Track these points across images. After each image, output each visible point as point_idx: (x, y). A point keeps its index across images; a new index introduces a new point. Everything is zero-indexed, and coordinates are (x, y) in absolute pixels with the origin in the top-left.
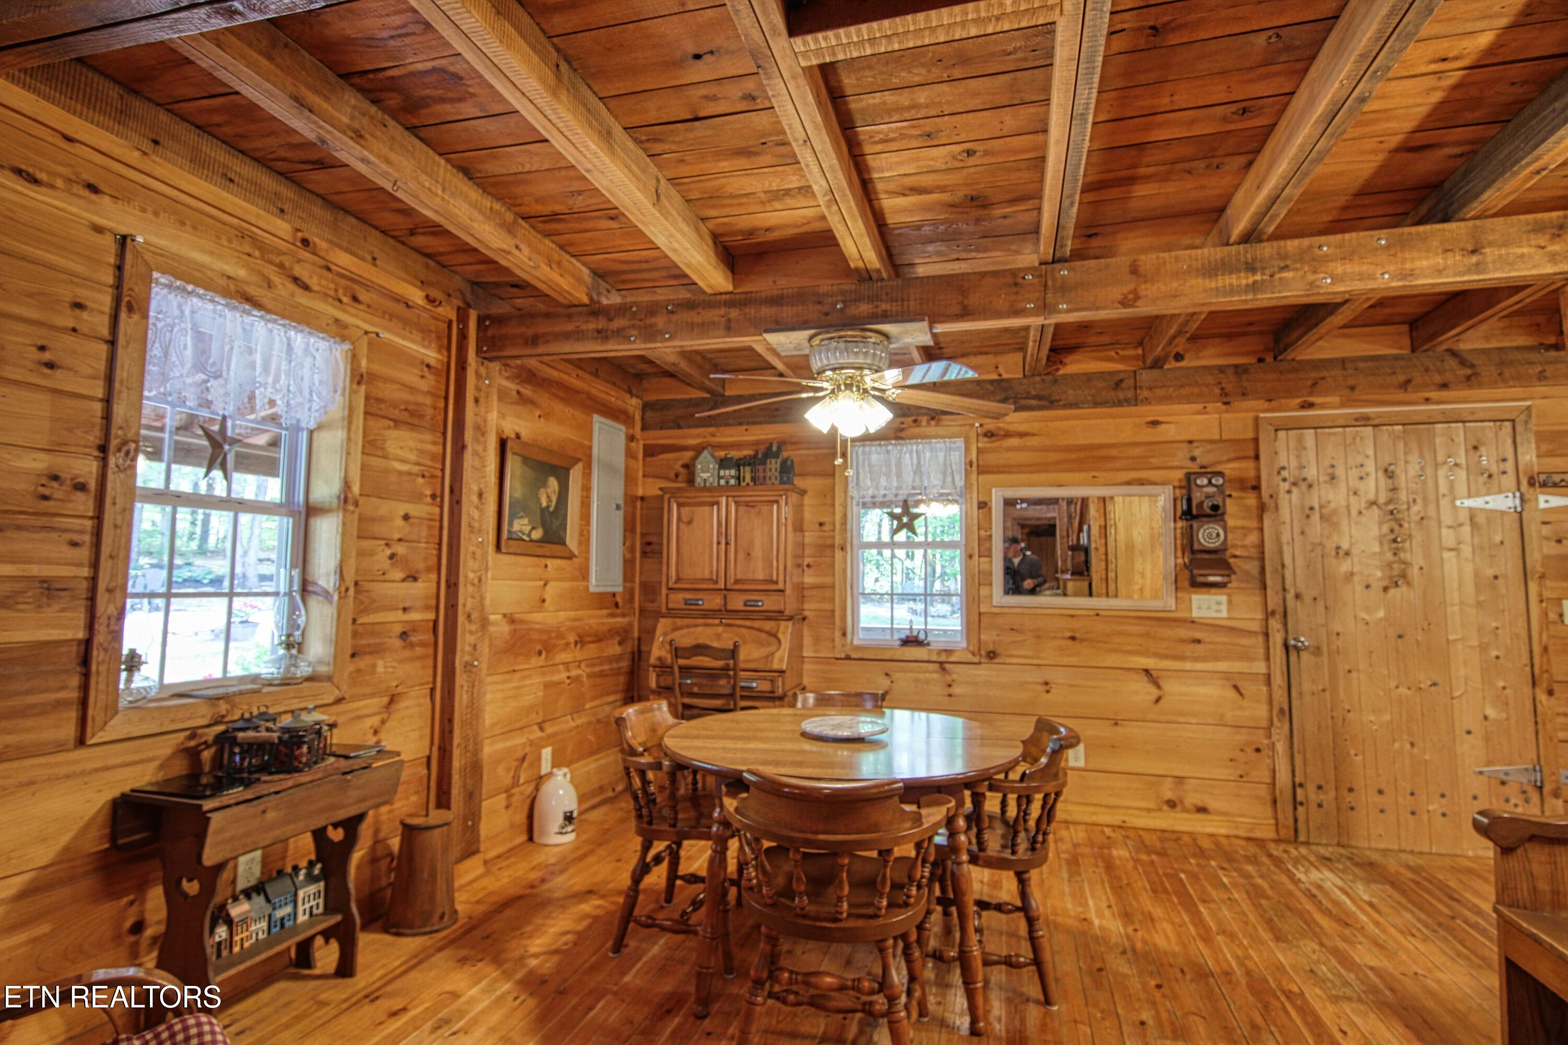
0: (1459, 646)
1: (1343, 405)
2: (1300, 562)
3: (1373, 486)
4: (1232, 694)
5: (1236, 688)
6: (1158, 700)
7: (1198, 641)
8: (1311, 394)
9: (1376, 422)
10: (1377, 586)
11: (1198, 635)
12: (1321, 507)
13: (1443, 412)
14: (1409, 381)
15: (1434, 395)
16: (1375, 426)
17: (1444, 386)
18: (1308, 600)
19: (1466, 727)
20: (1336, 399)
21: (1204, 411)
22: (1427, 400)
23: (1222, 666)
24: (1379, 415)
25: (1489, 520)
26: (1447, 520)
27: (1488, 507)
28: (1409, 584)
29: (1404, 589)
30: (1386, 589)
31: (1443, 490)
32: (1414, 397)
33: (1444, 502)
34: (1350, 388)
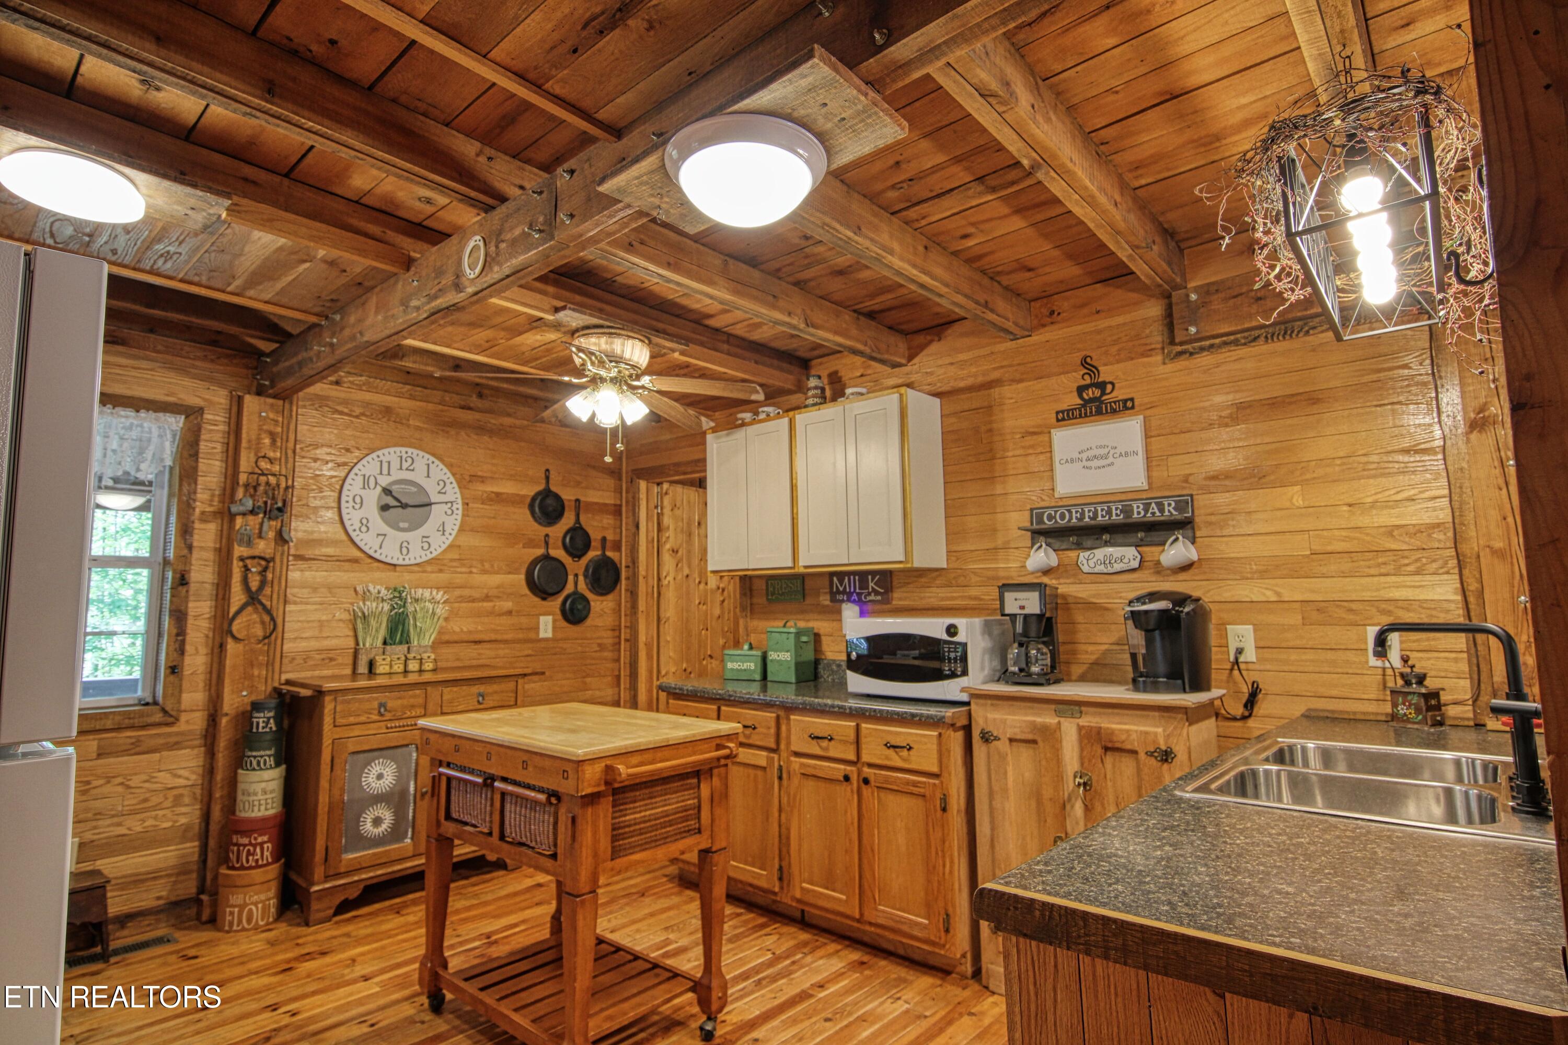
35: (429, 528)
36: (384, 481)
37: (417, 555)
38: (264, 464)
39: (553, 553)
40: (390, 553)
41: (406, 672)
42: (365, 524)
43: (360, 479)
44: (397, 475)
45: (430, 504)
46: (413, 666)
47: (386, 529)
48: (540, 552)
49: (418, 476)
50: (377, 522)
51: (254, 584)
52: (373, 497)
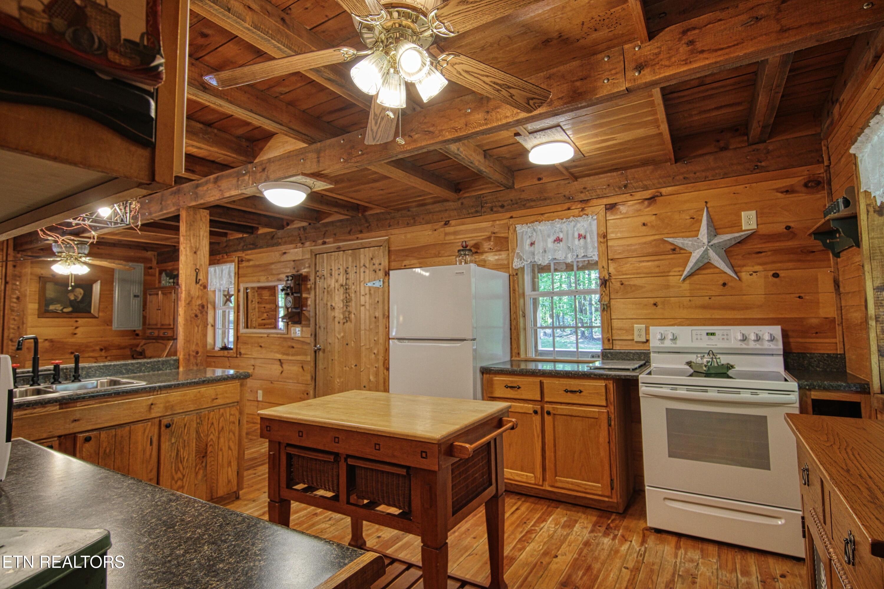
0: (364, 347)
1: (334, 243)
2: (321, 313)
3: (342, 279)
4: (301, 370)
5: (302, 367)
6: (282, 372)
7: (293, 347)
8: (324, 238)
9: (343, 249)
10: (341, 322)
11: (294, 345)
12: (328, 288)
13: (361, 243)
14: (351, 230)
15: (360, 236)
16: (344, 251)
17: (361, 232)
18: (322, 329)
19: (364, 385)
20: (331, 240)
21: (296, 248)
22: (358, 239)
23: (299, 358)
24: (344, 246)
25: (375, 292)
26: (363, 293)
27: (374, 286)
28: (351, 321)
29: (349, 323)
30: (344, 323)
31: (362, 279)
32: (354, 237)
33: (362, 284)
34: (335, 234)
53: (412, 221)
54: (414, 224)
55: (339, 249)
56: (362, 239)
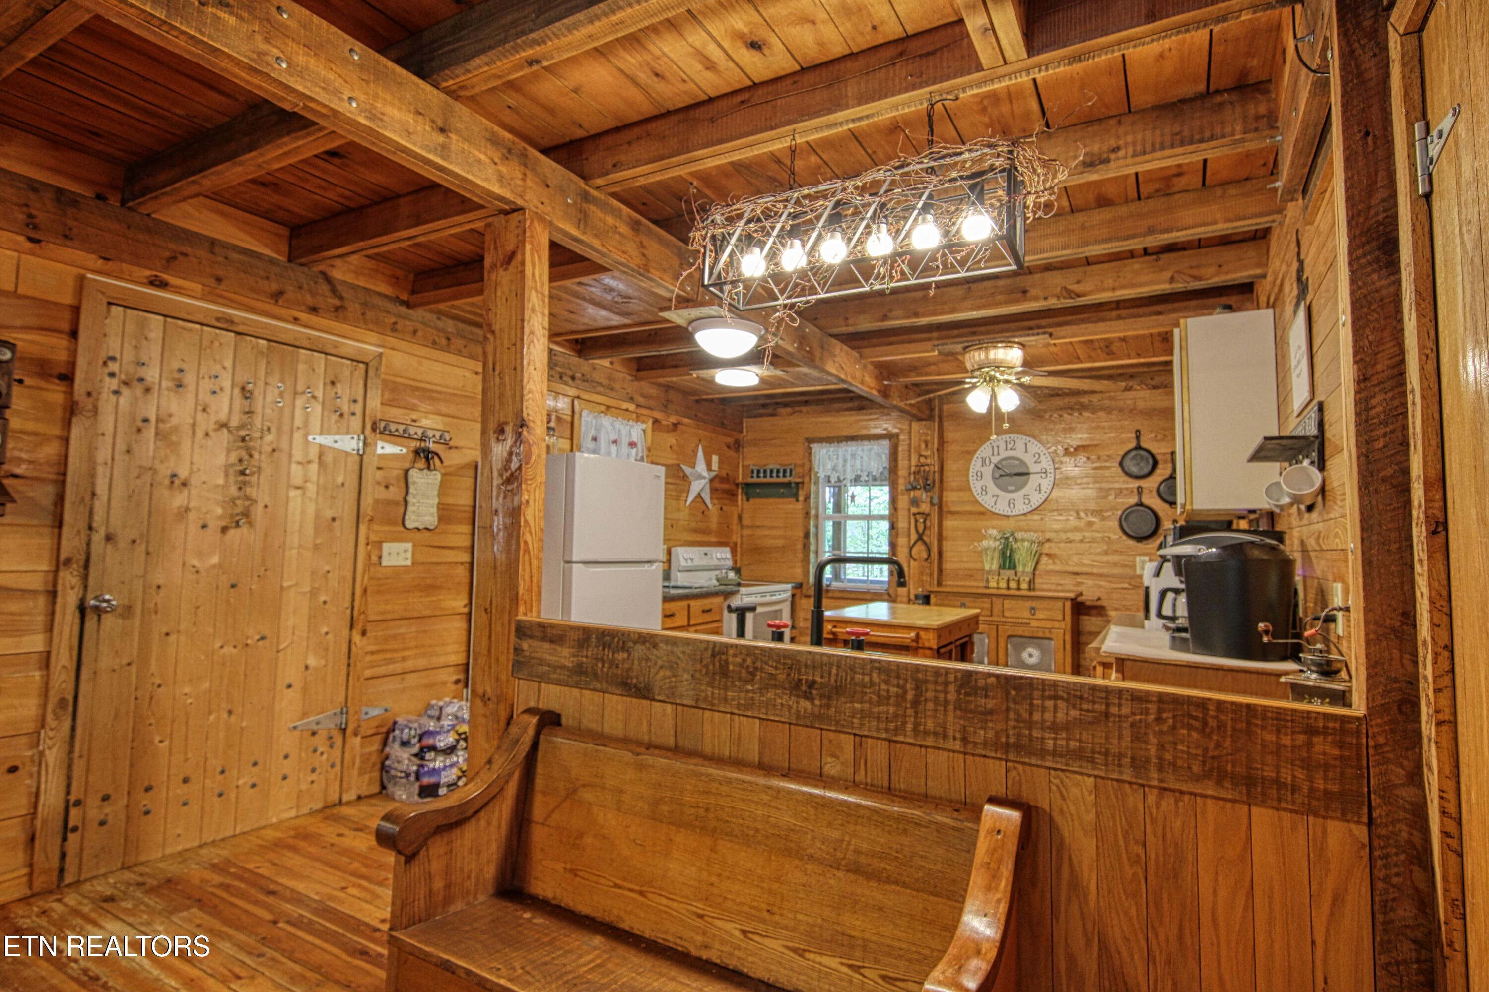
0: (292, 593)
1: (206, 299)
2: (119, 491)
3: (226, 405)
8: (165, 269)
9: (240, 329)
10: (215, 525)
12: (159, 420)
13: (309, 338)
14: (281, 293)
15: (303, 316)
16: (238, 333)
17: (314, 310)
18: (123, 542)
19: (287, 681)
22: (297, 320)
24: (245, 322)
25: (335, 460)
26: (298, 455)
27: (336, 446)
28: (250, 524)
29: (244, 530)
30: (224, 530)
31: (298, 422)
32: (284, 312)
33: (297, 435)
34: (219, 280)
35: (1028, 489)
36: (995, 460)
37: (1021, 508)
38: (922, 460)
39: (1146, 500)
40: (1002, 508)
41: (1008, 588)
42: (984, 490)
43: (980, 461)
44: (1004, 454)
45: (1028, 474)
46: (1013, 585)
47: (997, 491)
48: (1133, 500)
49: (1019, 453)
50: (993, 488)
51: (921, 529)
52: (988, 471)
53: (444, 342)
54: (447, 349)
55: (226, 324)
56: (306, 327)
